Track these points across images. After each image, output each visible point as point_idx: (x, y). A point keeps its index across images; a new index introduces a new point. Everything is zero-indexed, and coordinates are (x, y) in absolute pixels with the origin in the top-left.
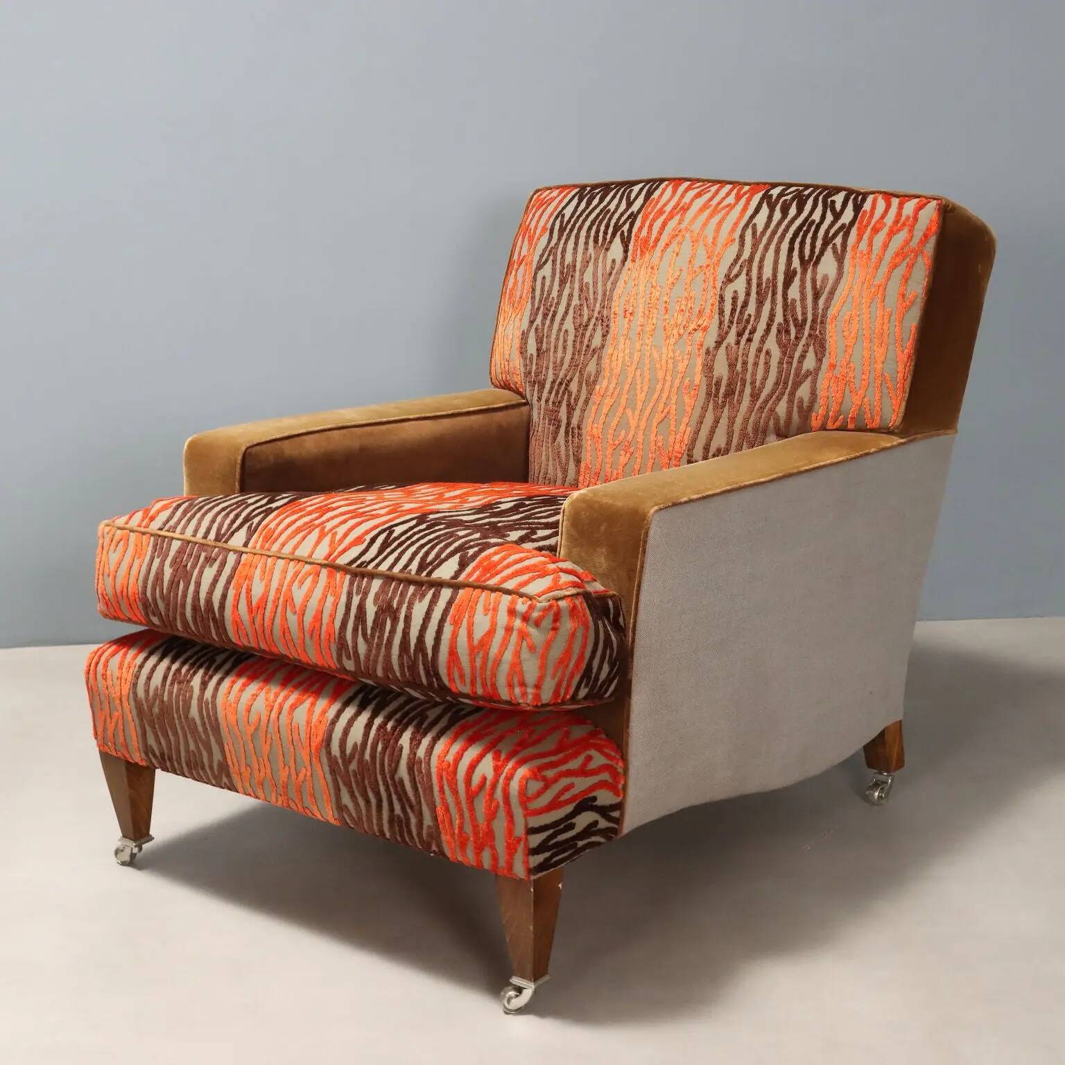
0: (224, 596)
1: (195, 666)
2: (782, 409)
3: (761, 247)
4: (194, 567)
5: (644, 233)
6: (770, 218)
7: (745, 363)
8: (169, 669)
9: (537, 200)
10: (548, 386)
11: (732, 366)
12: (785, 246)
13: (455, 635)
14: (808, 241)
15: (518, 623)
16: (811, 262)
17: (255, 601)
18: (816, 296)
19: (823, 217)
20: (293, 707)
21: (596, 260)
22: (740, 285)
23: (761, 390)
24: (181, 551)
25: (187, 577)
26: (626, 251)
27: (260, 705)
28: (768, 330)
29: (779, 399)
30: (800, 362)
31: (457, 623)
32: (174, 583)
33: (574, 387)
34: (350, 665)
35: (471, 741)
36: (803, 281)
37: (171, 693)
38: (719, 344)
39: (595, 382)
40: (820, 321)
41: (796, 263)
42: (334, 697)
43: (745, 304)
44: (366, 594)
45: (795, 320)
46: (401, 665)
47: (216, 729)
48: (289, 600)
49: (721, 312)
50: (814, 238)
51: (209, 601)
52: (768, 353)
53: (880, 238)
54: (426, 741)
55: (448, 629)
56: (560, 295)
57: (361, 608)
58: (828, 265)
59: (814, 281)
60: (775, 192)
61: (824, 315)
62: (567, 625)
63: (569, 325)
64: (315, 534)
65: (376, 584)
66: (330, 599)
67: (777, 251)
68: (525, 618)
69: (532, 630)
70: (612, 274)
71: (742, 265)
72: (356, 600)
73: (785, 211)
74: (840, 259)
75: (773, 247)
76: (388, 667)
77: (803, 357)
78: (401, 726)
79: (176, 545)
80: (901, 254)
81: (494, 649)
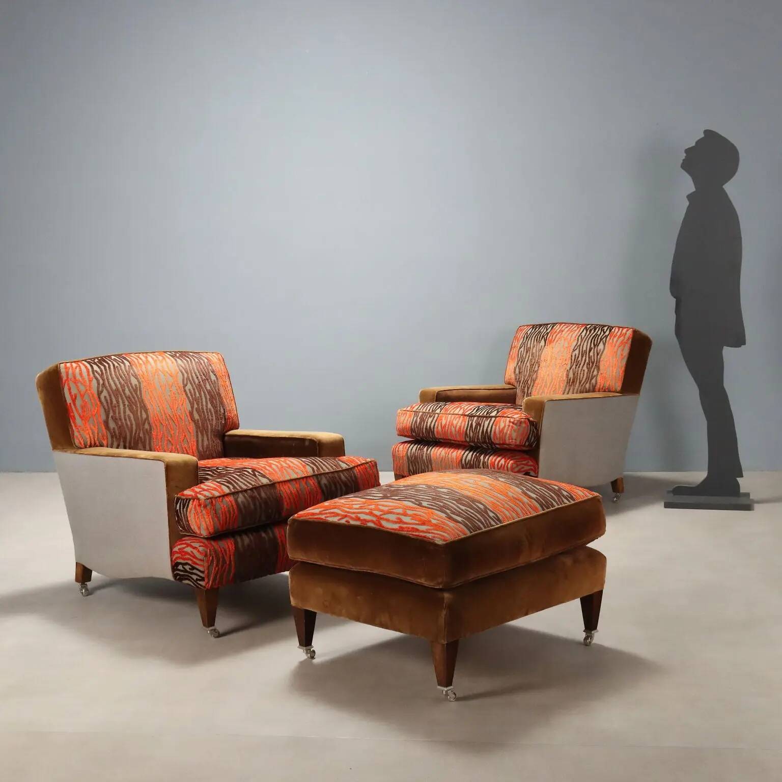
0: (434, 425)
1: (425, 446)
2: (587, 386)
3: (583, 341)
4: (426, 418)
5: (551, 337)
6: (586, 333)
7: (578, 374)
8: (417, 447)
9: (520, 329)
10: (522, 382)
11: (574, 374)
12: (590, 341)
13: (495, 429)
14: (596, 339)
15: (511, 424)
16: (596, 345)
17: (443, 425)
18: (598, 354)
19: (601, 333)
20: (452, 452)
21: (537, 345)
22: (577, 352)
23: (582, 381)
24: (422, 415)
25: (424, 421)
26: (545, 343)
27: (443, 453)
28: (584, 364)
29: (587, 383)
30: (593, 372)
31: (496, 426)
32: (420, 423)
33: (529, 382)
34: (468, 440)
35: (499, 456)
36: (594, 350)
37: (418, 453)
38: (571, 368)
39: (535, 380)
40: (598, 362)
41: (592, 345)
42: (463, 449)
43: (578, 357)
44: (473, 421)
45: (592, 361)
46: (481, 437)
47: (430, 461)
48: (452, 424)
49: (571, 359)
50: (598, 339)
51: (430, 427)
52: (584, 370)
53: (615, 339)
54: (487, 457)
55: (494, 427)
56: (526, 356)
57: (472, 424)
58: (601, 346)
59: (597, 350)
60: (588, 327)
61: (600, 360)
62: (524, 425)
63: (528, 364)
64: (459, 409)
65: (476, 418)
66: (463, 423)
67: (588, 342)
68: (513, 423)
69: (515, 426)
70: (541, 349)
71: (578, 346)
72: (470, 423)
73: (590, 332)
74: (604, 344)
75: (586, 342)
76: (478, 439)
77: (594, 371)
78: (481, 454)
79: (421, 414)
80: (622, 342)
81: (505, 431)
